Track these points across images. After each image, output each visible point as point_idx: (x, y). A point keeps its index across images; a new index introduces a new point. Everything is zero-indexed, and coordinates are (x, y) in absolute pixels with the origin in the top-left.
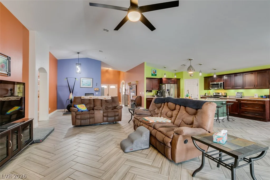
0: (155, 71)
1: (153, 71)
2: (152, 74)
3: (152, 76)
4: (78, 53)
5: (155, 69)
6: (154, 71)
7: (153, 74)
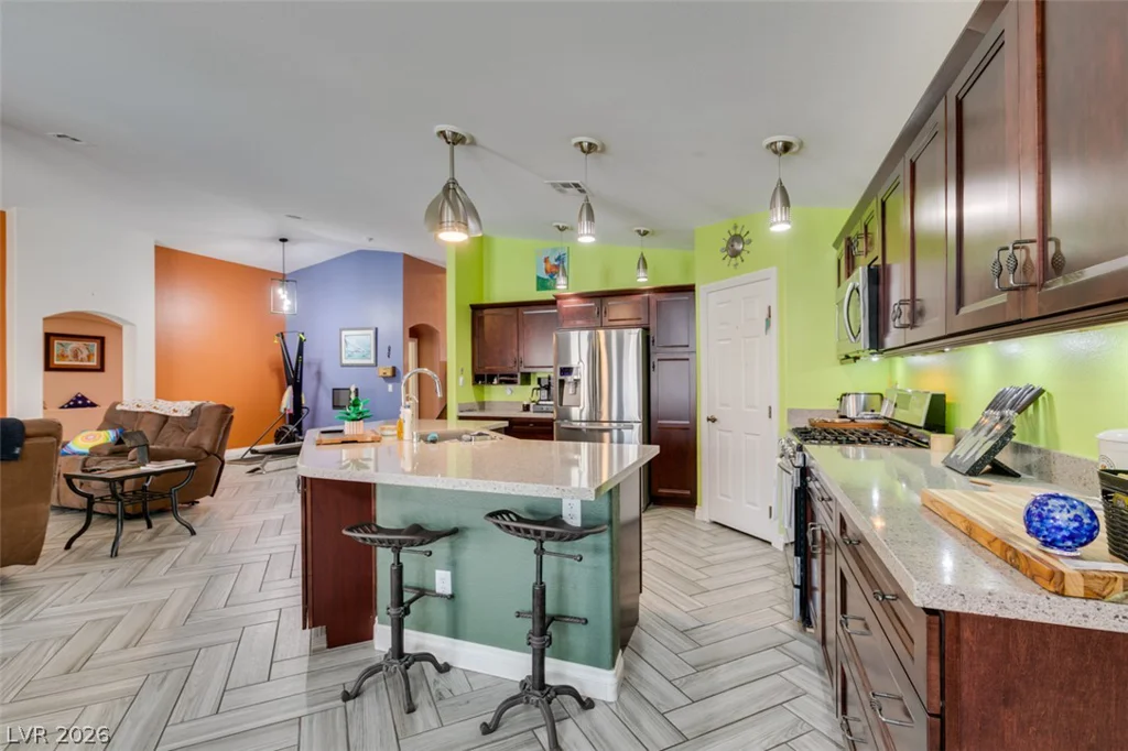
0: (558, 259)
1: (546, 260)
2: (538, 278)
3: (538, 289)
4: (283, 240)
5: (554, 250)
6: (552, 261)
7: (546, 277)
